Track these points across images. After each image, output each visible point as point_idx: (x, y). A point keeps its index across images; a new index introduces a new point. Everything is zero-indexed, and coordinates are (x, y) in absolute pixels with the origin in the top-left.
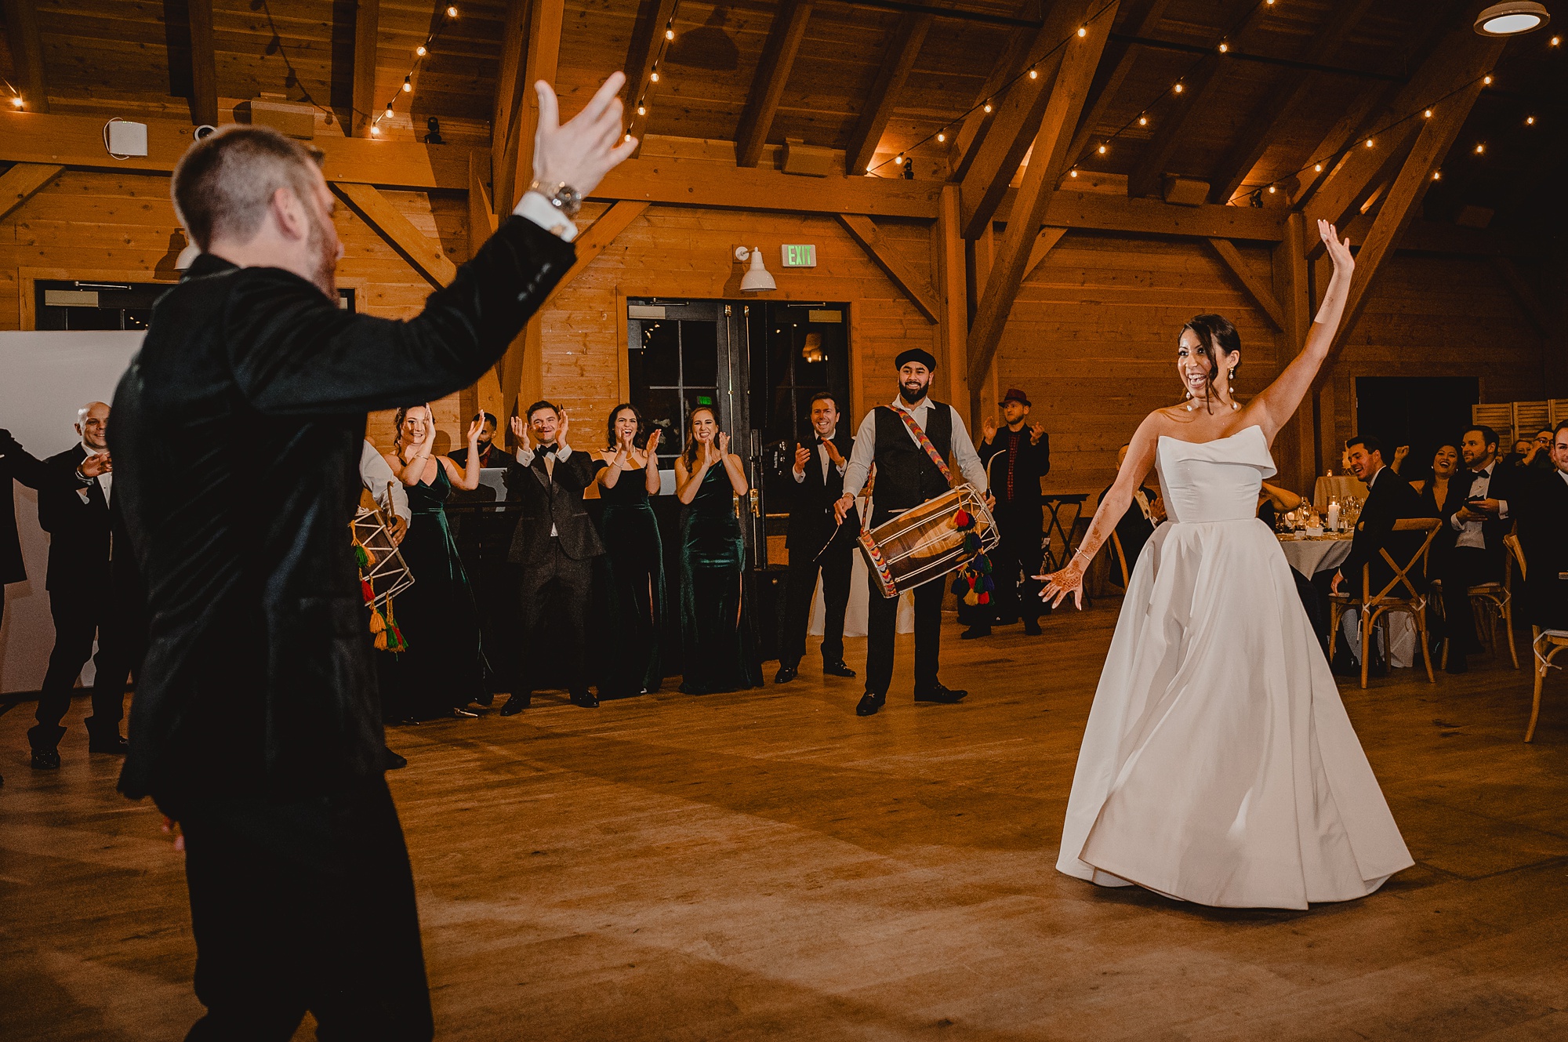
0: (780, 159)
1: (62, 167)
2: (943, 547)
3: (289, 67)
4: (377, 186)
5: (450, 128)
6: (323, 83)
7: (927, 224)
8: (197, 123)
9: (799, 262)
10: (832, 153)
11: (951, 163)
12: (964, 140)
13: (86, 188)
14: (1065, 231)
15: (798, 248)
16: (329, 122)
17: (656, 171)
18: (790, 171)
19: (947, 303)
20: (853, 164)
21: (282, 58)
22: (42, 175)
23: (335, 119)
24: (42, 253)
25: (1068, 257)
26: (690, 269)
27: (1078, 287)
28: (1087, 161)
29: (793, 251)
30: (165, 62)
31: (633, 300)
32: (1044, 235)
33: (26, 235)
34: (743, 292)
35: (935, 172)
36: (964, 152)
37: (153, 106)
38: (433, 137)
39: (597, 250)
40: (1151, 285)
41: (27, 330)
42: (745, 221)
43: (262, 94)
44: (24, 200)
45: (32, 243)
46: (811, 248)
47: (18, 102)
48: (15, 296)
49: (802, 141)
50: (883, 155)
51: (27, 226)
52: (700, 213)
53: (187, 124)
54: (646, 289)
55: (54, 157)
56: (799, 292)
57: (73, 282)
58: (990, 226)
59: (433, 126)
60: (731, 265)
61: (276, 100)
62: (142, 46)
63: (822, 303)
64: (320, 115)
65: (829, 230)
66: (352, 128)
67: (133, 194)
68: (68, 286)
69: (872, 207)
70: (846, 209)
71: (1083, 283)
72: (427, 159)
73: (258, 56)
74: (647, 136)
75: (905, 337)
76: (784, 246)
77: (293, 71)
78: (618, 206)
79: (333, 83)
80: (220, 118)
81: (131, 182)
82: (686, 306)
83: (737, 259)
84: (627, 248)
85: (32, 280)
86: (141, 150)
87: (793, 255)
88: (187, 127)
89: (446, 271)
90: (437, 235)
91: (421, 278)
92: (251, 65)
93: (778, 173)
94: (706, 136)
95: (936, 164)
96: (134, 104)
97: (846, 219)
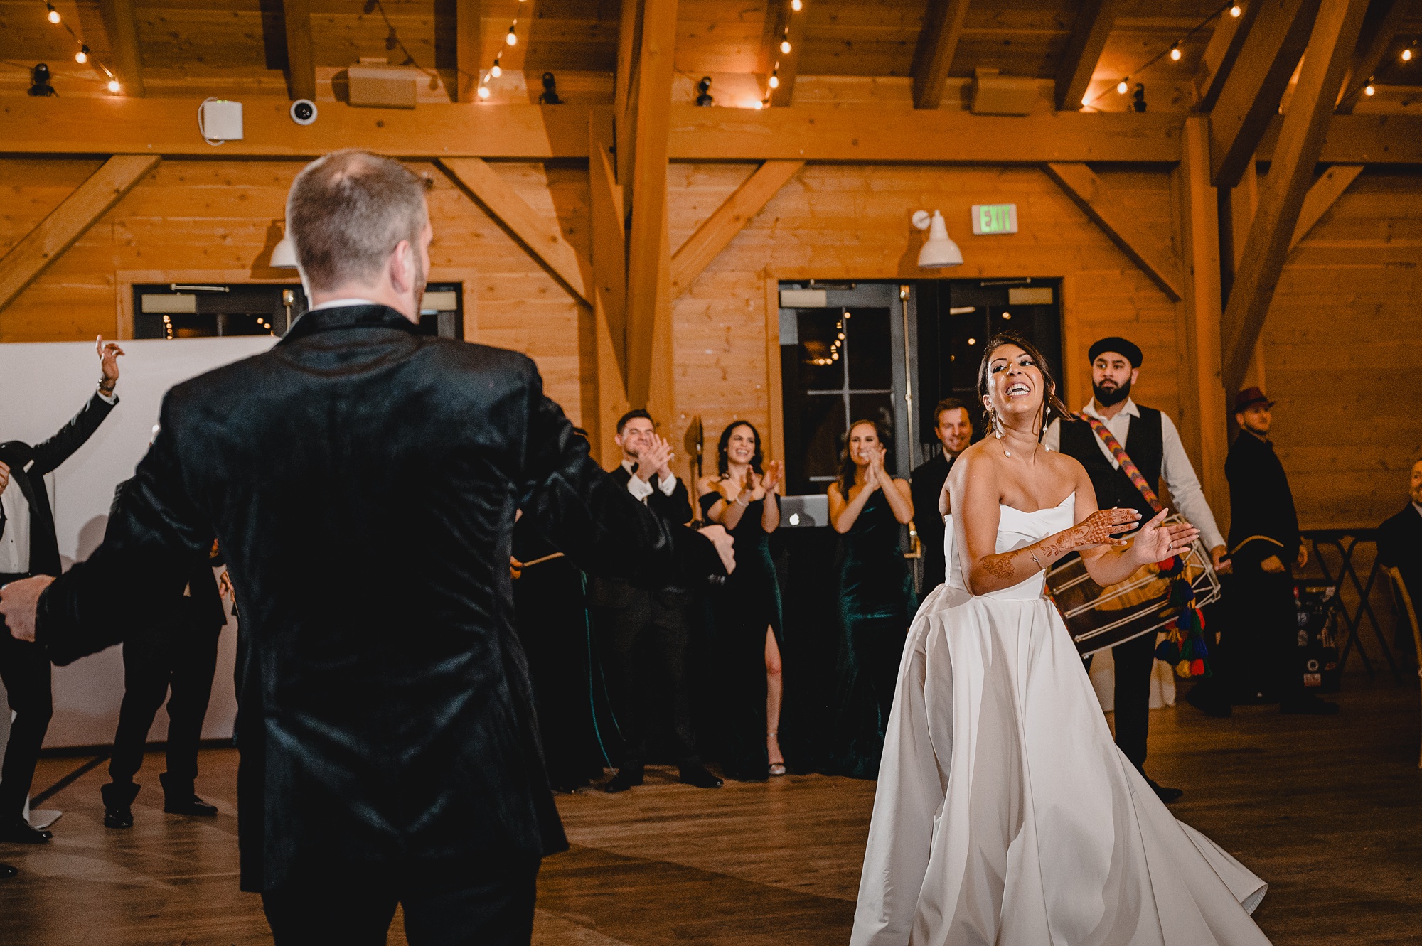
0: (968, 95)
1: (158, 156)
2: (1139, 598)
3: (390, 26)
4: (487, 160)
5: (568, 84)
6: (425, 41)
7: (1166, 169)
8: (293, 97)
9: (995, 228)
10: (1034, 85)
11: (1198, 86)
12: (1214, 55)
13: (182, 179)
14: (1358, 170)
15: (993, 209)
16: (433, 86)
17: (811, 122)
18: (983, 110)
19: (1192, 272)
20: (1065, 98)
21: (381, 17)
22: (138, 166)
23: (440, 83)
24: (139, 254)
25: (1363, 204)
26: (856, 243)
27: (1381, 244)
28: (1388, 73)
29: (988, 214)
30: (259, 31)
31: (786, 283)
32: (1330, 176)
33: (123, 234)
34: (923, 269)
35: (1176, 101)
36: (1214, 71)
37: (248, 82)
38: (550, 96)
39: (741, 224)
42: (925, 178)
43: (362, 59)
44: (121, 196)
45: (129, 242)
46: (1010, 210)
47: (114, 86)
48: (112, 303)
49: (996, 71)
50: (1105, 83)
51: (123, 224)
52: (868, 171)
53: (284, 100)
54: (801, 270)
55: (150, 146)
56: (995, 266)
57: (169, 285)
58: (1252, 167)
59: (549, 83)
60: (907, 234)
61: (377, 65)
62: (236, 15)
63: (1025, 279)
64: (422, 79)
65: (1033, 184)
66: (459, 93)
67: (229, 183)
68: (164, 289)
69: (1090, 151)
70: (1056, 156)
71: (1389, 240)
72: (541, 123)
73: (355, 16)
74: (800, 79)
75: (1137, 320)
76: (975, 208)
77: (392, 30)
78: (766, 167)
79: (437, 40)
80: (318, 90)
81: (230, 170)
82: (851, 288)
83: (915, 227)
84: (777, 219)
85: (129, 285)
86: (236, 132)
87: (987, 219)
88: (283, 103)
89: (565, 258)
90: (554, 214)
91: (536, 266)
92: (348, 27)
93: (966, 114)
94: (874, 73)
95: (1177, 89)
96: (229, 81)
97: (1055, 168)
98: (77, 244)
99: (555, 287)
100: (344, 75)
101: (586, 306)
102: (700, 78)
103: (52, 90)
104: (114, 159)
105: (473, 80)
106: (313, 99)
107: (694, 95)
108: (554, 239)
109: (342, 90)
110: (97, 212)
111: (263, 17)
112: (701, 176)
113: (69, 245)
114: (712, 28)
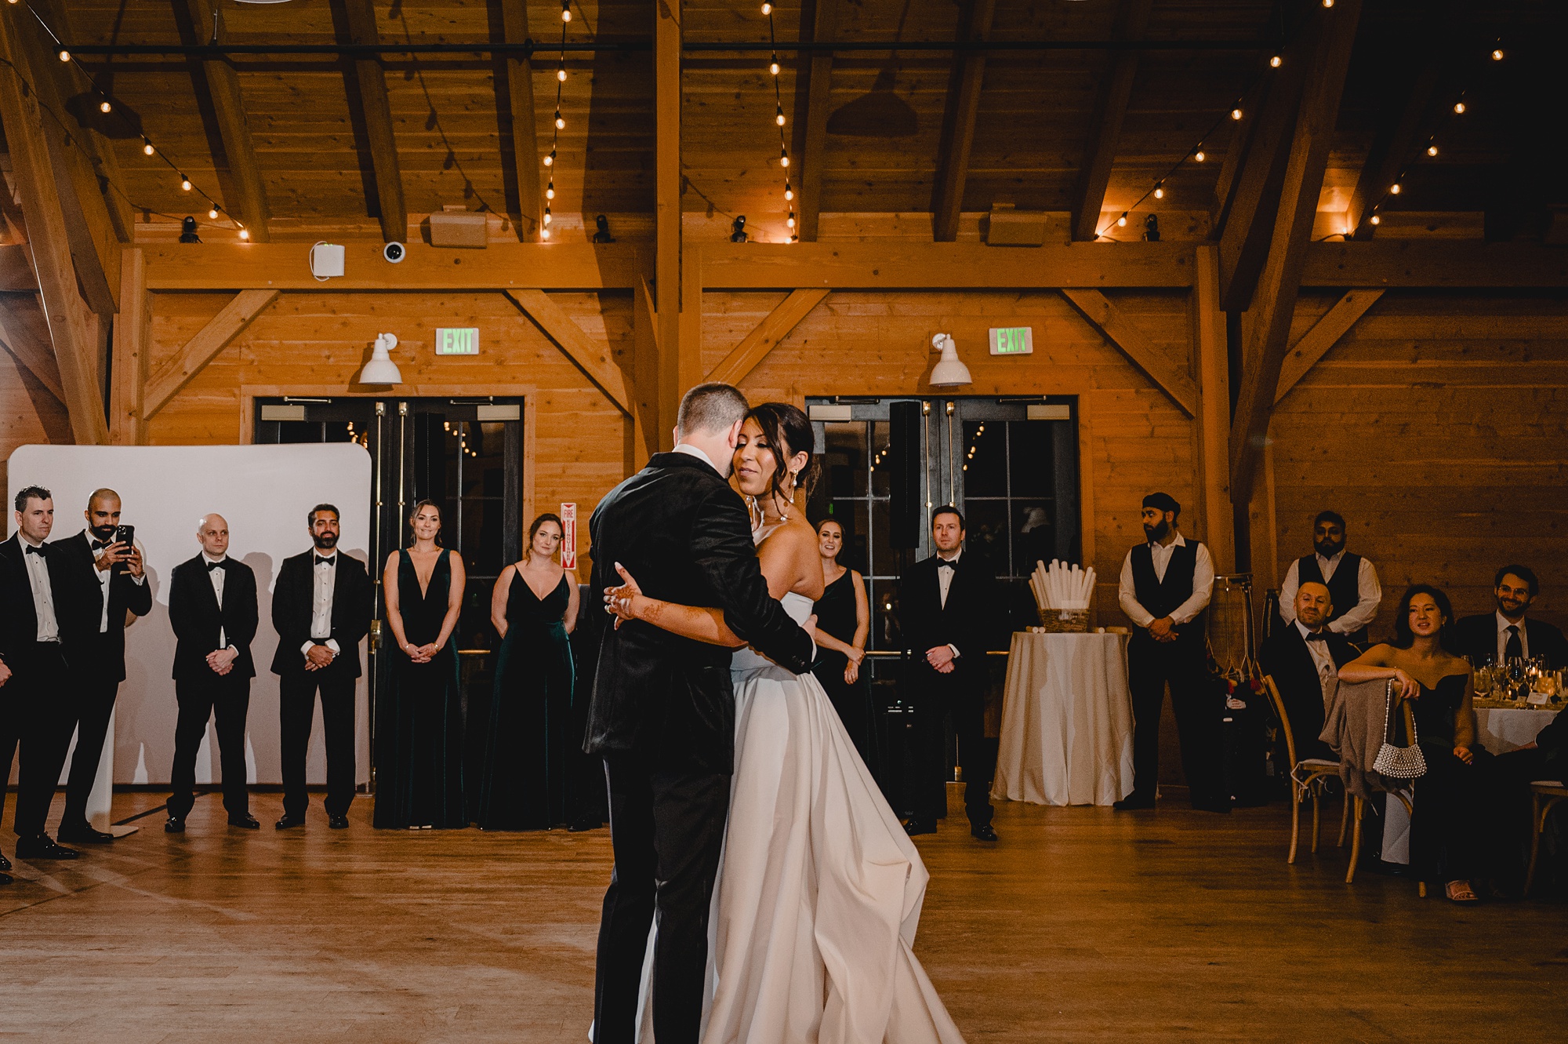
0: (984, 227)
1: (275, 291)
3: (466, 180)
4: (546, 290)
5: (619, 224)
6: (497, 191)
7: (1183, 295)
8: (387, 241)
9: (1011, 349)
10: (1054, 217)
11: (1212, 217)
12: (1223, 188)
13: (296, 309)
14: (1379, 293)
15: (1009, 331)
16: (505, 228)
17: (836, 254)
18: (998, 241)
19: (1201, 392)
20: (1080, 229)
21: (458, 171)
22: (261, 299)
23: (510, 225)
24: (260, 372)
25: (1384, 327)
26: (879, 362)
27: (1404, 364)
29: (1005, 336)
30: (360, 186)
31: (812, 398)
32: (1349, 300)
33: (249, 355)
35: (1191, 229)
36: (1223, 203)
37: (350, 228)
38: (603, 235)
39: (770, 346)
41: (245, 443)
42: (943, 306)
43: (444, 207)
44: (247, 324)
45: (253, 362)
46: (1027, 331)
47: (244, 234)
48: (235, 413)
49: (1013, 206)
51: (249, 347)
52: (890, 298)
53: (379, 242)
54: (825, 388)
55: (270, 282)
56: (1012, 384)
57: (282, 398)
59: (603, 224)
60: (927, 353)
61: (454, 212)
62: (340, 174)
63: (1042, 396)
64: (495, 223)
65: (1051, 308)
66: (526, 231)
67: (334, 312)
68: (278, 401)
69: (1102, 278)
70: (1069, 282)
71: (1414, 361)
72: (595, 259)
73: (437, 172)
74: (821, 215)
75: (1152, 435)
76: (991, 331)
77: (468, 183)
78: (794, 294)
79: (506, 190)
80: (409, 234)
81: (333, 301)
82: (876, 403)
83: (934, 348)
84: (806, 341)
85: (251, 397)
86: (339, 271)
87: (1004, 340)
88: (378, 245)
89: (611, 375)
90: (605, 337)
91: (588, 382)
92: (432, 181)
93: (983, 245)
94: (897, 209)
95: (1192, 218)
96: (335, 228)
97: (1068, 293)
98: (211, 363)
99: (606, 401)
100: (427, 221)
101: (628, 416)
102: (735, 217)
103: (196, 238)
104: (242, 293)
105: (534, 225)
106: (404, 241)
107: (730, 232)
108: (603, 360)
109: (426, 232)
110: (227, 336)
111: (362, 175)
112: (736, 303)
113: (204, 365)
114: (743, 173)
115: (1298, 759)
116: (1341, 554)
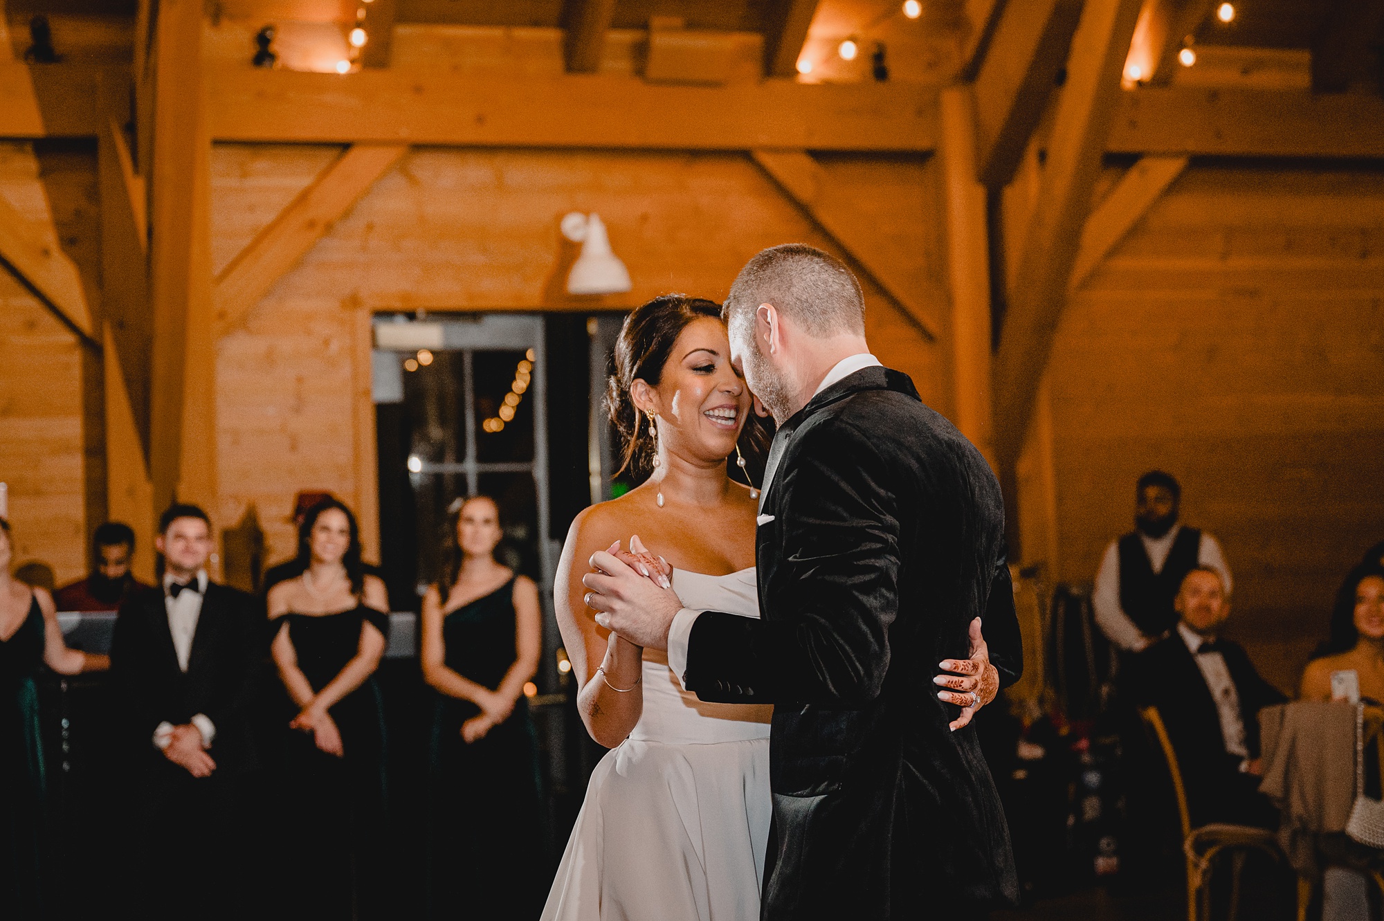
0: (641, 51)
5: (69, 34)
7: (916, 160)
10: (735, 42)
11: (960, 48)
12: (979, 5)
17: (418, 90)
18: (660, 76)
19: (951, 301)
20: (776, 60)
25: (1190, 209)
26: (483, 259)
27: (1213, 264)
31: (383, 314)
34: (575, 296)
35: (932, 65)
36: (980, 26)
38: (40, 51)
39: (317, 231)
40: (1364, 255)
42: (580, 171)
49: (681, 21)
50: (828, 40)
52: (500, 160)
54: (405, 297)
58: (1030, 158)
59: (41, 32)
60: (554, 248)
65: (732, 178)
69: (811, 134)
70: (764, 139)
71: (1225, 258)
72: (29, 89)
74: (403, 31)
78: (354, 154)
82: (476, 322)
83: (566, 239)
84: (371, 226)
89: (62, 279)
90: (46, 216)
91: (21, 290)
93: (637, 82)
94: (508, 22)
95: (930, 50)
97: (760, 156)
99: (48, 319)
101: (91, 347)
102: (258, 25)
107: (250, 50)
108: (46, 253)
112: (261, 164)
115: (1195, 824)
116: (1174, 531)
